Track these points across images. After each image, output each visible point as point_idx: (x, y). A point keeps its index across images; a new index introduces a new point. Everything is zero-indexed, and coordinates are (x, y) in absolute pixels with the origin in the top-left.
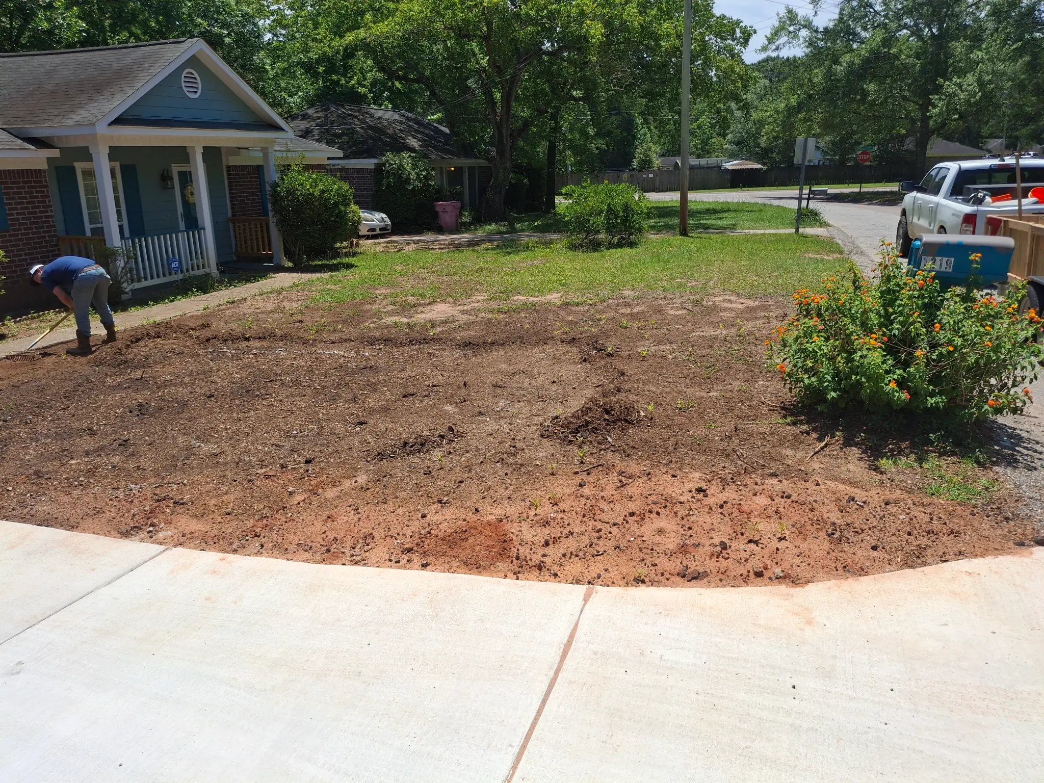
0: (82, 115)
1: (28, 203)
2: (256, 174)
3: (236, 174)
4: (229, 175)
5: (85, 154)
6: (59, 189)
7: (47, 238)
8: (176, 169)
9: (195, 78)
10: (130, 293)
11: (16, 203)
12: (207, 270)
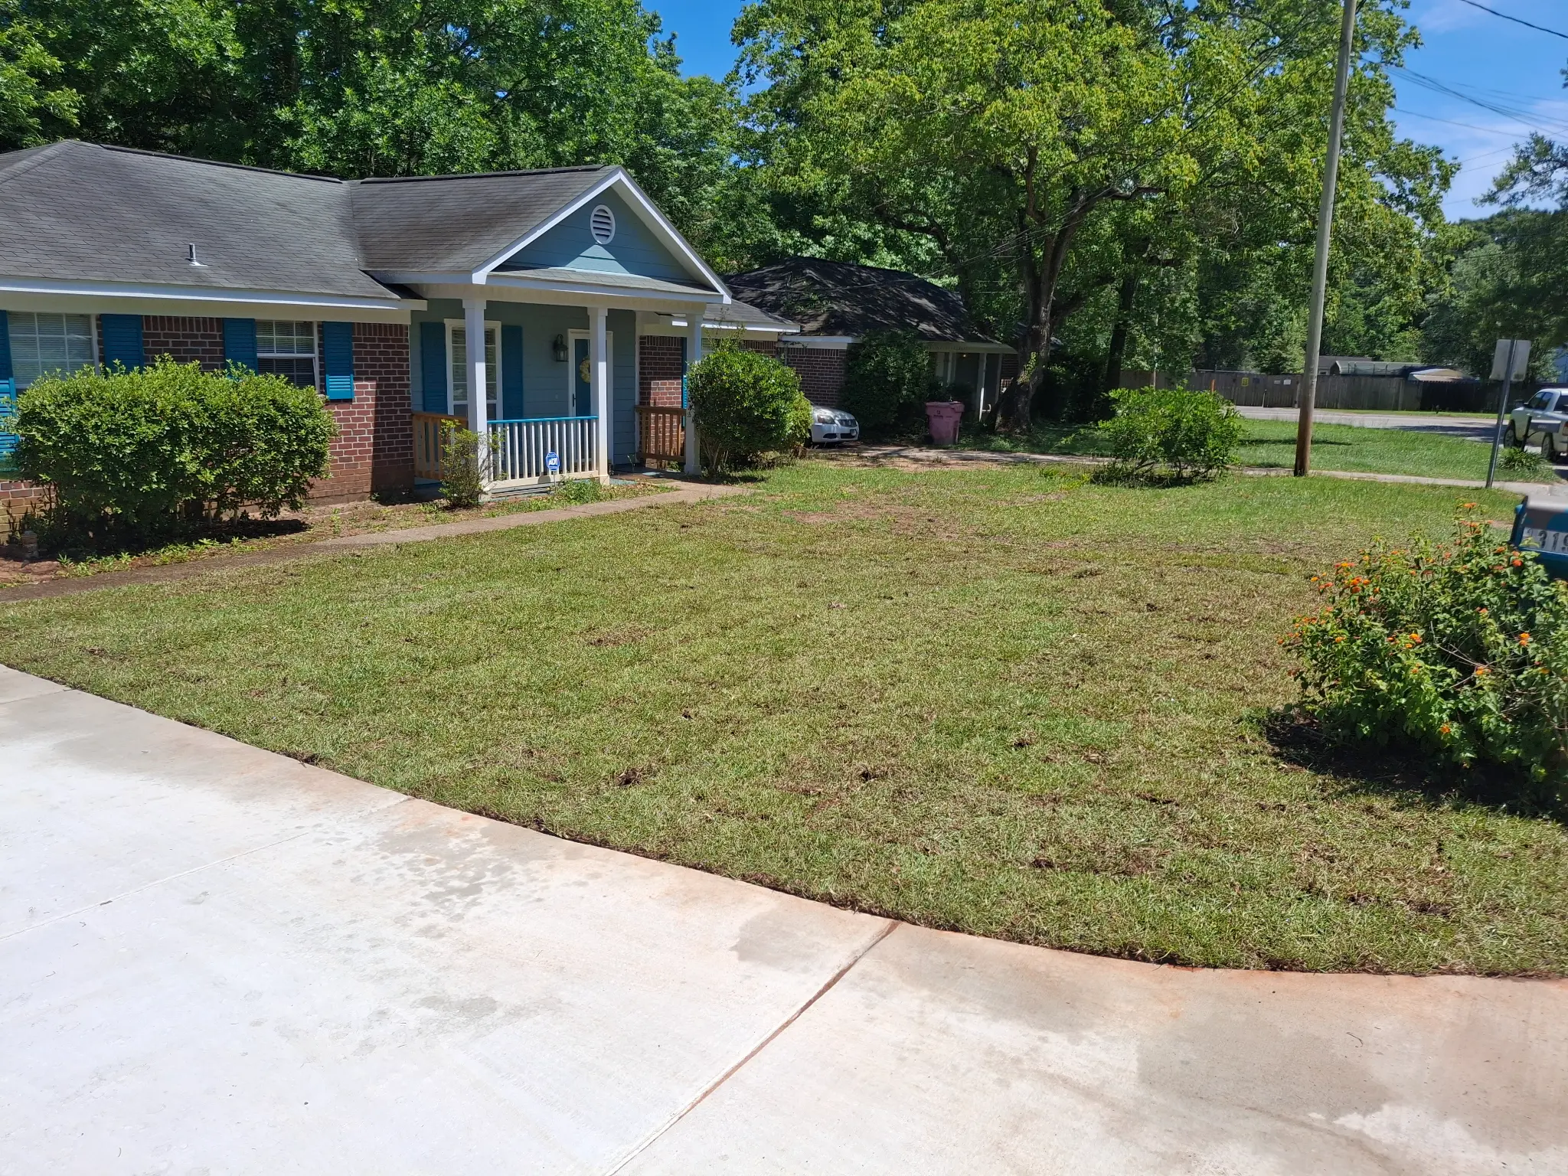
0: (458, 259)
1: (381, 366)
2: (677, 349)
3: (652, 349)
4: (641, 348)
5: (456, 308)
6: (422, 352)
7: (399, 413)
8: (572, 336)
9: (608, 218)
10: (490, 494)
11: (367, 366)
12: (594, 473)
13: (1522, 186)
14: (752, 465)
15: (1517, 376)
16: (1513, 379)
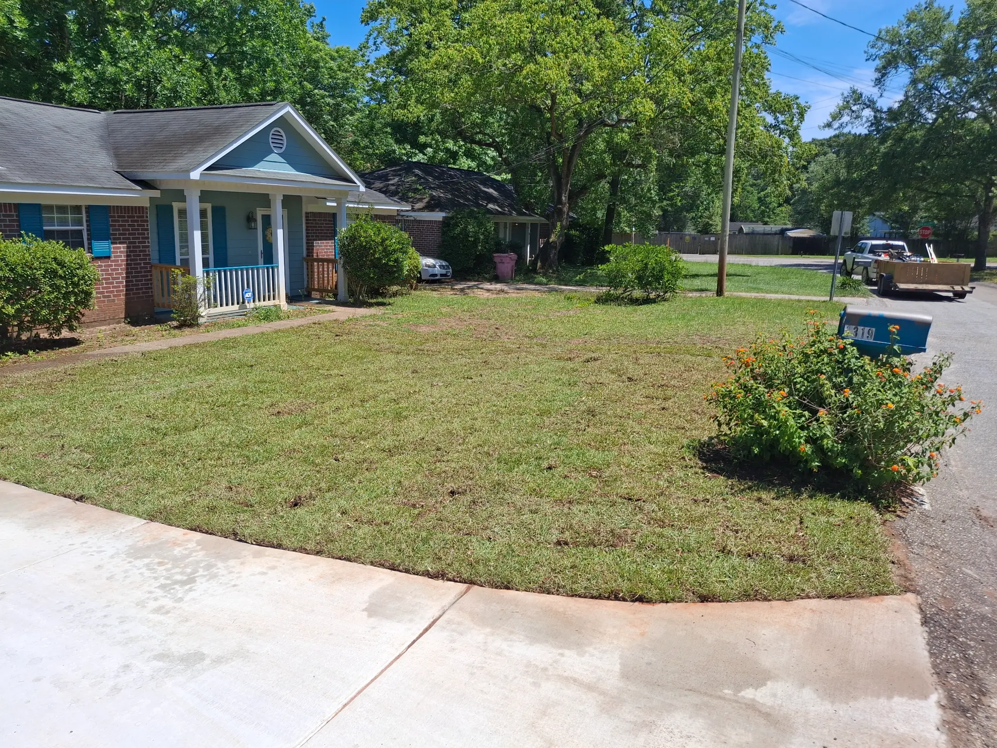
0: (180, 163)
1: (129, 234)
2: (331, 221)
3: (314, 220)
4: (307, 220)
5: (180, 195)
6: (158, 224)
7: (142, 265)
8: (260, 213)
9: (282, 136)
10: (206, 317)
11: (120, 234)
12: (277, 302)
13: (846, 119)
14: (383, 295)
15: (846, 233)
16: (843, 235)
